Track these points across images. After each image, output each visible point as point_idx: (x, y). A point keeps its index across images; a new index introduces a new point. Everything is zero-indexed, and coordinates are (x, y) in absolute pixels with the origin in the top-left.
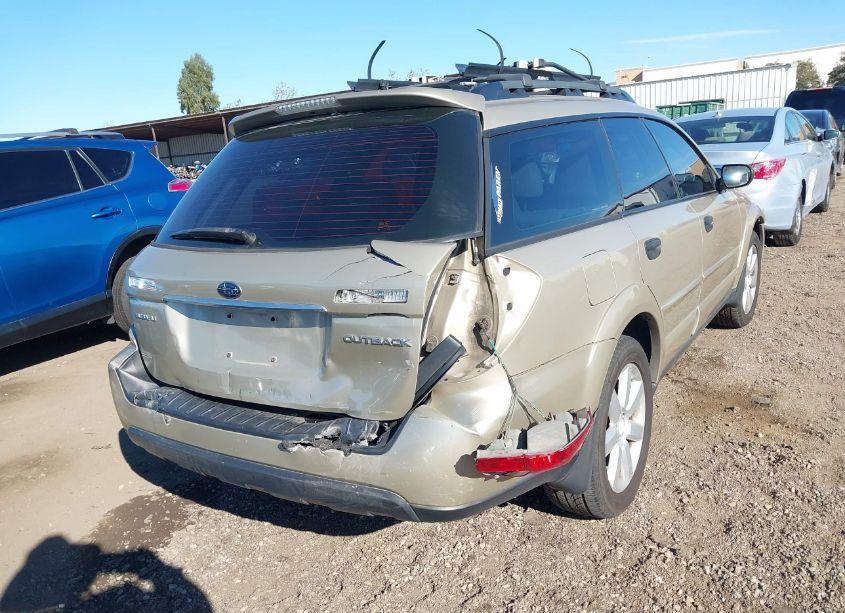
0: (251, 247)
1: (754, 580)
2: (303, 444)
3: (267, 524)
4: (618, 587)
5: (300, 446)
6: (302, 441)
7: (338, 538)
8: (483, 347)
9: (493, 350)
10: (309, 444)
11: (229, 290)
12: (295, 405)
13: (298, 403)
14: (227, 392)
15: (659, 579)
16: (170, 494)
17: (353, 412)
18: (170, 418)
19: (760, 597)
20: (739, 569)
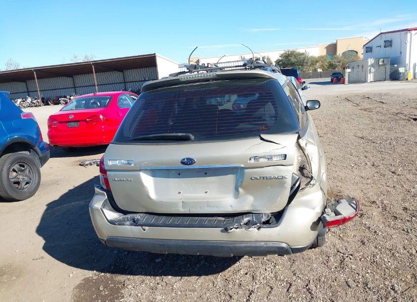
0: (193, 141)
1: (386, 260)
2: (235, 228)
3: (170, 277)
4: (341, 272)
5: (234, 229)
6: (235, 226)
7: (210, 276)
8: (305, 177)
9: (312, 177)
10: (238, 228)
11: (189, 162)
12: (223, 211)
13: (224, 210)
14: (182, 210)
15: (353, 266)
16: (103, 274)
17: (255, 211)
18: (147, 228)
19: (392, 265)
20: (378, 257)
